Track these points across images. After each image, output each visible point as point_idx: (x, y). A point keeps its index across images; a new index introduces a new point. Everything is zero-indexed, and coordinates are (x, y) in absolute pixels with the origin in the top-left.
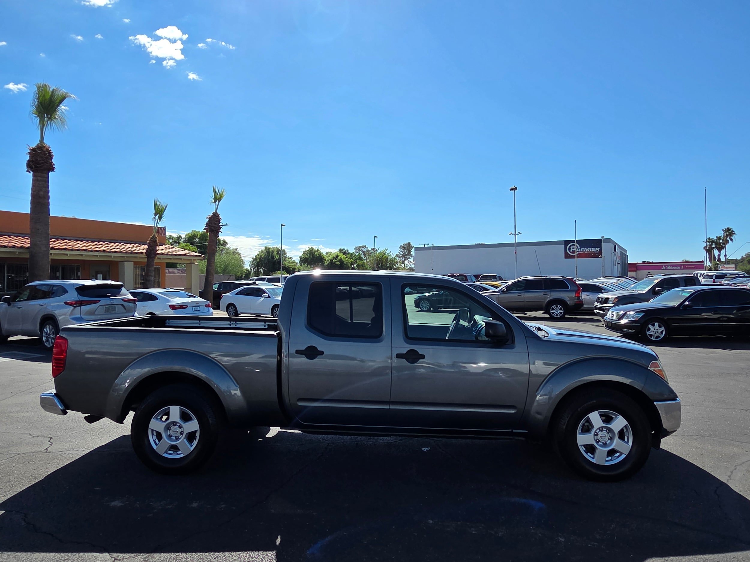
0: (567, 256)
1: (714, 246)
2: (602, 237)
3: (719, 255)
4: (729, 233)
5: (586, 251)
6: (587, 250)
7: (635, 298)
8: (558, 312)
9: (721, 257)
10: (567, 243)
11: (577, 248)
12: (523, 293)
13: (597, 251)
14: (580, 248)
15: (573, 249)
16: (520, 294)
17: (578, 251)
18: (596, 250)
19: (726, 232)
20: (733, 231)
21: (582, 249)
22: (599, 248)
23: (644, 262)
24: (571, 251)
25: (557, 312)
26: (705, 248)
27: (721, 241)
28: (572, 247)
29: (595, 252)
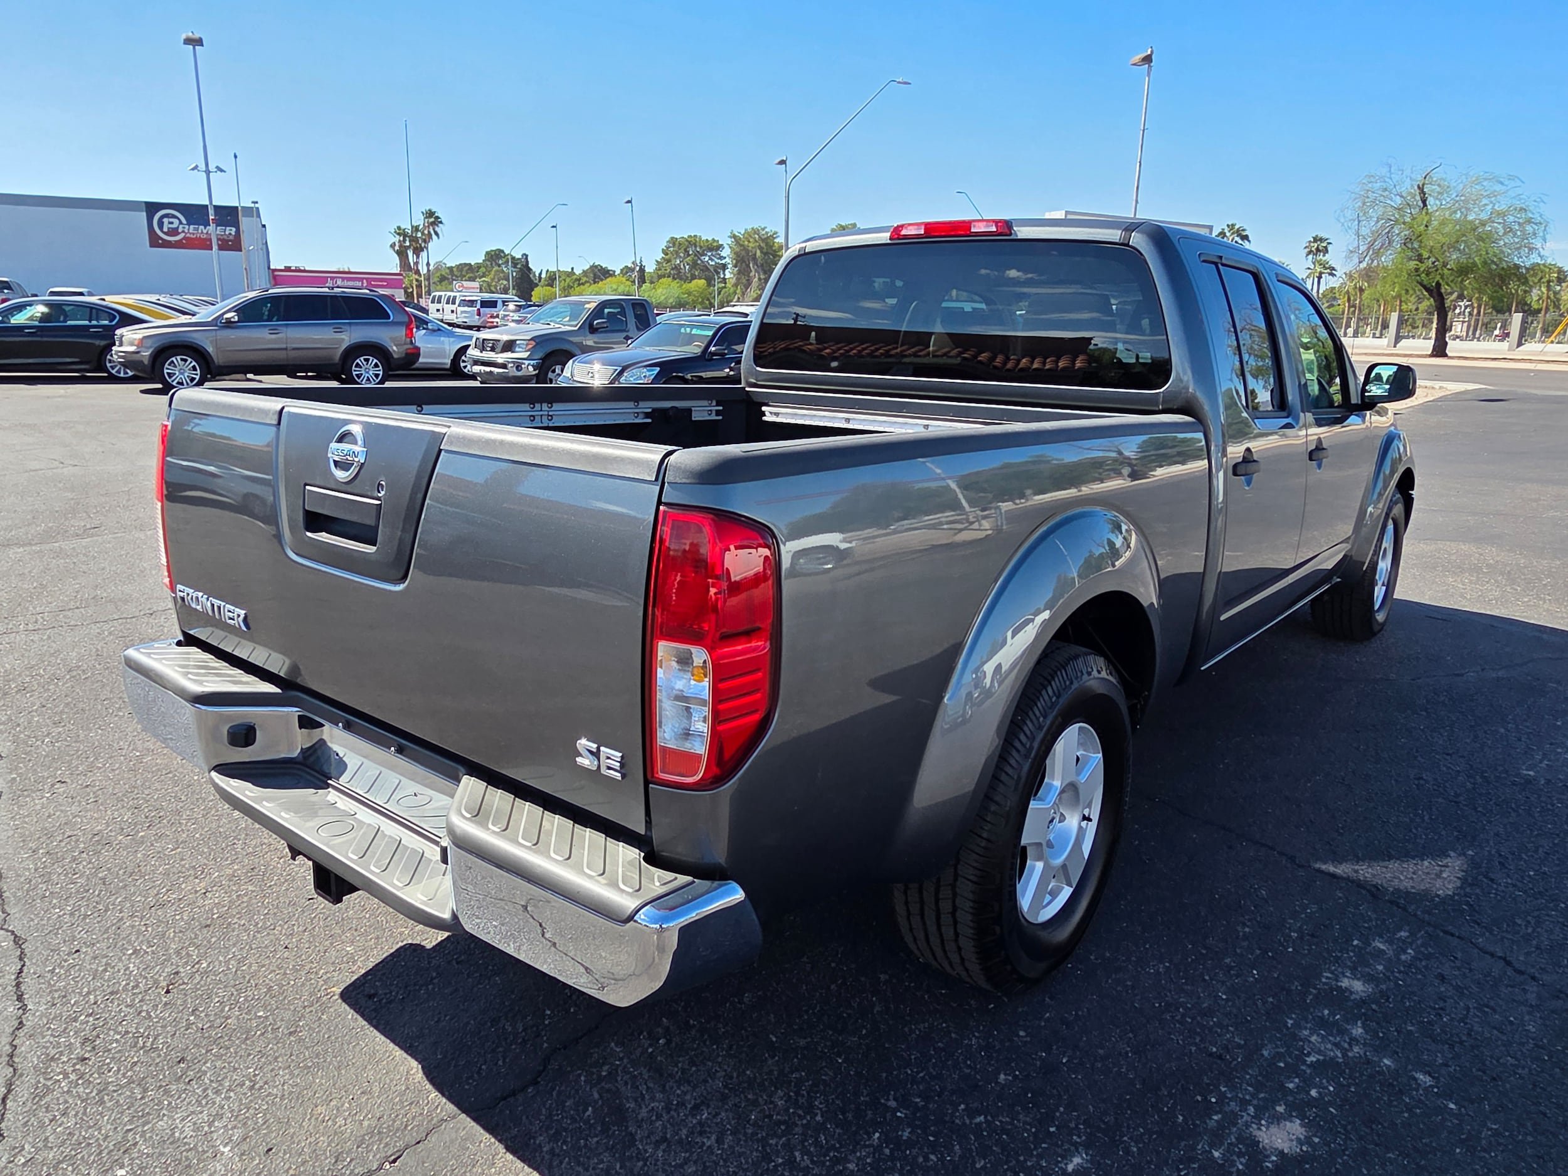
0: (155, 241)
1: (408, 244)
2: (253, 202)
3: (416, 263)
4: (434, 220)
5: (202, 232)
6: (205, 231)
7: (557, 339)
8: (371, 373)
9: (420, 268)
10: (152, 208)
11: (181, 223)
12: (284, 329)
13: (230, 234)
14: (189, 224)
15: (171, 226)
16: (274, 330)
17: (183, 232)
18: (227, 233)
19: (426, 218)
20: (438, 218)
21: (192, 227)
22: (234, 229)
23: (288, 269)
24: (165, 230)
25: (368, 373)
26: (393, 246)
27: (419, 235)
28: (166, 220)
29: (225, 237)
